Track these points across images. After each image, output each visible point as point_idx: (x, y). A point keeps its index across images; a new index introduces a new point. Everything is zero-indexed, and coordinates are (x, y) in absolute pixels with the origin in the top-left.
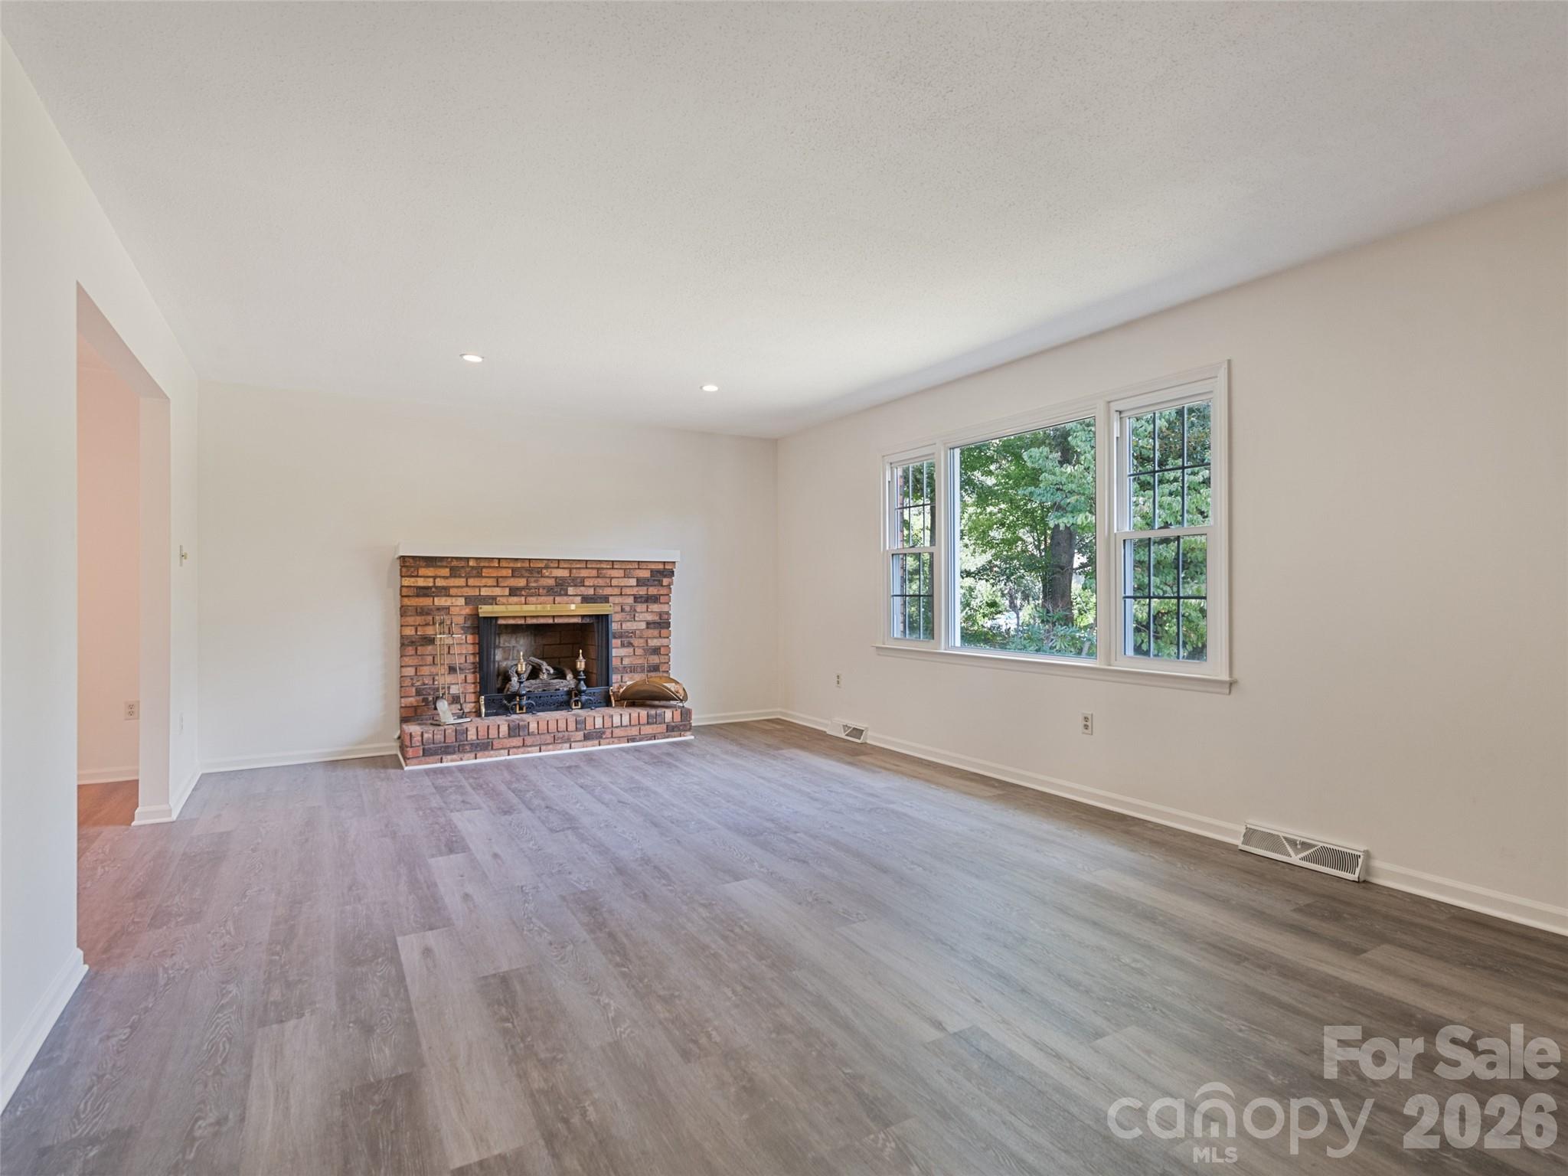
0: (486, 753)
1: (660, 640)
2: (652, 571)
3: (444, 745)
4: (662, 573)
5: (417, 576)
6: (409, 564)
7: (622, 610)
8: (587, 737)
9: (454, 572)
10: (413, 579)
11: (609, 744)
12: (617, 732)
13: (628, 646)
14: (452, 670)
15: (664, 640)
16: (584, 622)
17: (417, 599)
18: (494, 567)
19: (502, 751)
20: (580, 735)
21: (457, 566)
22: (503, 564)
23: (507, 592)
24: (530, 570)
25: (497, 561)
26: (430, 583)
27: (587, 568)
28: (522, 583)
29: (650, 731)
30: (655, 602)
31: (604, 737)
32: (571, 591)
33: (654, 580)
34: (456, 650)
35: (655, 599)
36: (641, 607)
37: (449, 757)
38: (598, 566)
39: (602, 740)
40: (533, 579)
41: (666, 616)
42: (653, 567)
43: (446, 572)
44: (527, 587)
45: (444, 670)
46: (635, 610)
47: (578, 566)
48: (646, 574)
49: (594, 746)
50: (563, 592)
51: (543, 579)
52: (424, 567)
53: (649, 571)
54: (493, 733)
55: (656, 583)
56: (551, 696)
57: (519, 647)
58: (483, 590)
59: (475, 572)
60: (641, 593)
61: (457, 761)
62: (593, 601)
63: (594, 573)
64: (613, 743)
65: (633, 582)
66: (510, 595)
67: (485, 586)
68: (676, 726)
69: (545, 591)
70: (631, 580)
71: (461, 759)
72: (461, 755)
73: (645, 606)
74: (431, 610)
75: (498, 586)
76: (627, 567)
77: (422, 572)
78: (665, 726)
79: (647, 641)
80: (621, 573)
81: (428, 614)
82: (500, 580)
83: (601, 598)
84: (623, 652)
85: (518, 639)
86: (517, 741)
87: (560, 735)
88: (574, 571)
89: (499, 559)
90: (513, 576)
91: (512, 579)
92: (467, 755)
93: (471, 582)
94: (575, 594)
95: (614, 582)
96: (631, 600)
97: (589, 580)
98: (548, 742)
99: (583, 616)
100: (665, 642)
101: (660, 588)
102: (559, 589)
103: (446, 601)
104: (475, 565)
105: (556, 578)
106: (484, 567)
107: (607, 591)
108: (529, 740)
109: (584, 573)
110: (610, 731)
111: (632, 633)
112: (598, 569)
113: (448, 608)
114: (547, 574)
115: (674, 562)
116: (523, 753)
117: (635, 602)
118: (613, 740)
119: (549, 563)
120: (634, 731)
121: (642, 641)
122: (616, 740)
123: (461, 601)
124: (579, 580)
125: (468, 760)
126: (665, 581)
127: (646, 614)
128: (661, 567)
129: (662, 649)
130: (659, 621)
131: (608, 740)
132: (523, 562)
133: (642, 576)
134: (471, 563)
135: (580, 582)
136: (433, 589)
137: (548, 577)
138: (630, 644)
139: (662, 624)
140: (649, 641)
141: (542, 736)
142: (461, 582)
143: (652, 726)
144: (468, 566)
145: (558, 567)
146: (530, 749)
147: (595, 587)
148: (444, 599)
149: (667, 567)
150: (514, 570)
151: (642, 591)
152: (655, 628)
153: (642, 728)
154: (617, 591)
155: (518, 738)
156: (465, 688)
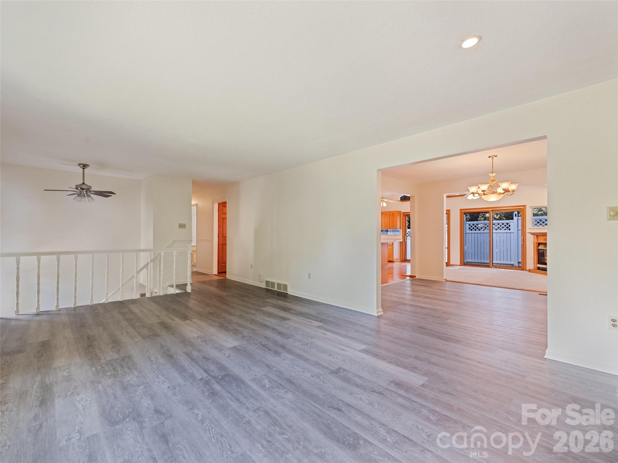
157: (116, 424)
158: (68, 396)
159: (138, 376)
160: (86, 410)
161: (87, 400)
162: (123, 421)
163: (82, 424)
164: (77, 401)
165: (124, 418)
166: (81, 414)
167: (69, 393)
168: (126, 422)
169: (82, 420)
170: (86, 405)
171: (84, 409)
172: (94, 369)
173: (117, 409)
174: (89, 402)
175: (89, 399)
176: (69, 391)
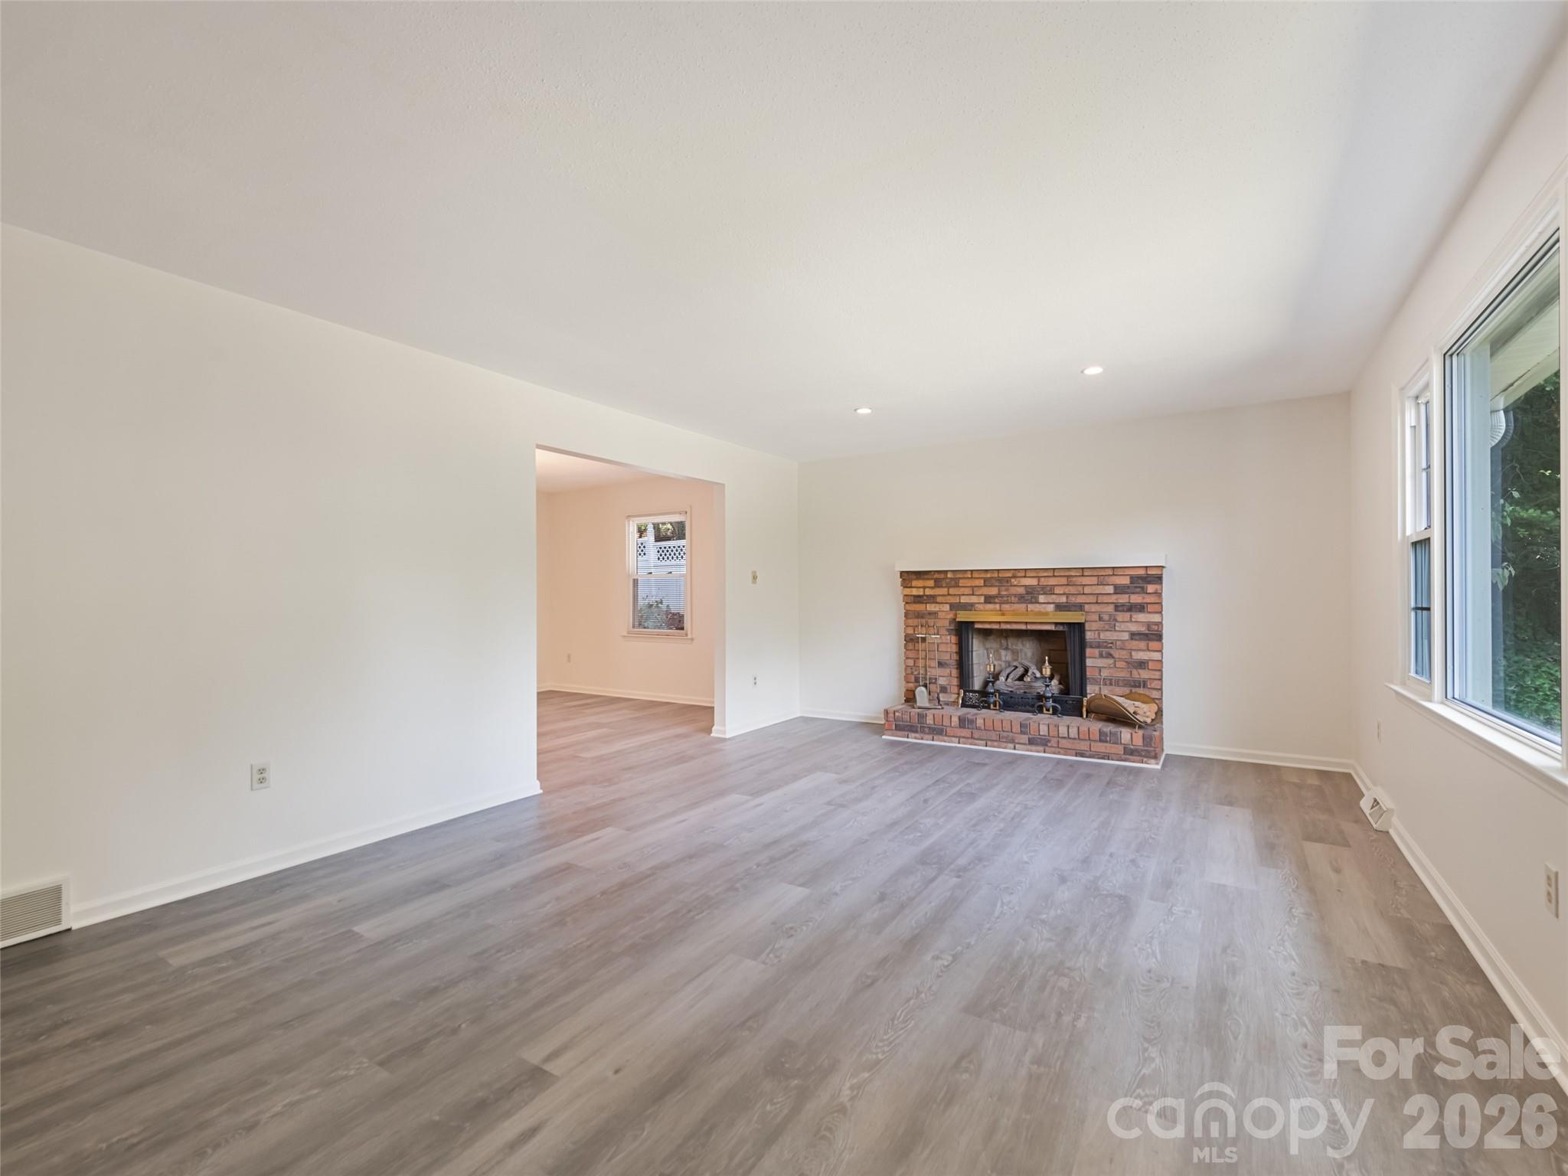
0: (941, 737)
1: (1148, 653)
2: (1132, 578)
3: (909, 724)
4: (1149, 579)
5: (912, 587)
6: (908, 577)
7: (1100, 619)
8: (1031, 742)
9: (938, 583)
10: (909, 590)
11: (1054, 753)
12: (1064, 743)
13: (1107, 657)
14: (941, 664)
15: (1152, 653)
16: (1057, 629)
17: (914, 605)
18: (969, 578)
19: (953, 739)
20: (1025, 738)
21: (939, 578)
22: (975, 575)
23: (982, 599)
24: (1000, 580)
25: (970, 572)
26: (921, 592)
27: (1054, 576)
28: (993, 591)
29: (1103, 750)
30: (1140, 611)
31: (1049, 745)
32: (1042, 599)
33: (1136, 587)
34: (942, 648)
35: (1141, 608)
36: (1120, 616)
37: (913, 735)
38: (1067, 574)
39: (1047, 748)
40: (1003, 588)
41: (1156, 628)
42: (1132, 572)
43: (931, 583)
44: (999, 595)
45: (935, 664)
46: (1116, 620)
47: (1045, 574)
48: (1126, 581)
49: (1038, 752)
50: (1033, 600)
51: (1012, 588)
52: (915, 580)
53: (1128, 577)
54: (946, 722)
55: (1139, 590)
56: (1022, 698)
57: (1026, 650)
58: (963, 597)
59: (953, 583)
60: (1121, 601)
61: (919, 739)
62: (1066, 609)
63: (1064, 581)
64: (1059, 753)
65: (1110, 589)
66: (985, 602)
67: (963, 595)
68: (1136, 750)
69: (1017, 599)
70: (1106, 587)
71: (922, 739)
72: (922, 735)
73: (1128, 614)
74: (924, 614)
75: (973, 595)
76: (1102, 574)
77: (915, 583)
78: (1121, 748)
79: (1131, 653)
80: (1094, 580)
81: (922, 617)
82: (975, 589)
83: (1075, 606)
84: (1101, 662)
85: (1024, 643)
86: (966, 733)
87: (1005, 734)
88: (1042, 579)
89: (972, 571)
90: (985, 586)
91: (985, 588)
92: (926, 736)
93: (952, 591)
94: (1046, 601)
95: (1087, 590)
96: (1111, 609)
97: (1060, 588)
98: (994, 739)
99: (1056, 624)
100: (1156, 656)
101: (1146, 596)
102: (1030, 596)
103: (935, 607)
104: (953, 577)
105: (1025, 586)
106: (960, 578)
107: (1080, 599)
108: (976, 734)
109: (1052, 581)
110: (1056, 740)
111: (1112, 643)
112: (1068, 577)
113: (936, 613)
114: (1015, 583)
115: (1163, 567)
116: (971, 744)
117: (1116, 611)
118: (1060, 750)
119: (1016, 573)
120: (1083, 746)
121: (1124, 652)
122: (1062, 751)
123: (947, 607)
124: (1048, 589)
125: (927, 740)
126: (1151, 588)
127: (1128, 624)
128: (1142, 572)
129: (1150, 663)
130: (1147, 632)
131: (1053, 749)
132: (993, 573)
133: (1119, 583)
134: (949, 575)
135: (1049, 591)
136: (925, 598)
137: (1015, 586)
138: (1110, 656)
139: (1154, 635)
140: (1133, 653)
141: (988, 732)
142: (944, 591)
143: (1105, 744)
144: (947, 578)
145: (1025, 577)
146: (977, 742)
147: (1067, 595)
148: (933, 605)
149: (1149, 573)
150: (986, 580)
151: (1123, 599)
152: (1140, 640)
153: (1093, 744)
154: (1092, 599)
155: (967, 730)
156: (950, 681)
157: (1121, 896)
158: (1168, 979)
159: (1023, 940)
160: (1150, 935)
161: (1139, 949)
162: (1111, 894)
163: (1164, 920)
164: (1156, 958)
165: (1107, 896)
166: (1160, 932)
167: (1165, 985)
168: (1108, 891)
169: (1162, 924)
170: (1146, 943)
171: (1152, 938)
172: (1081, 1023)
173: (1106, 910)
174: (1139, 945)
175: (1136, 949)
176: (1164, 989)
